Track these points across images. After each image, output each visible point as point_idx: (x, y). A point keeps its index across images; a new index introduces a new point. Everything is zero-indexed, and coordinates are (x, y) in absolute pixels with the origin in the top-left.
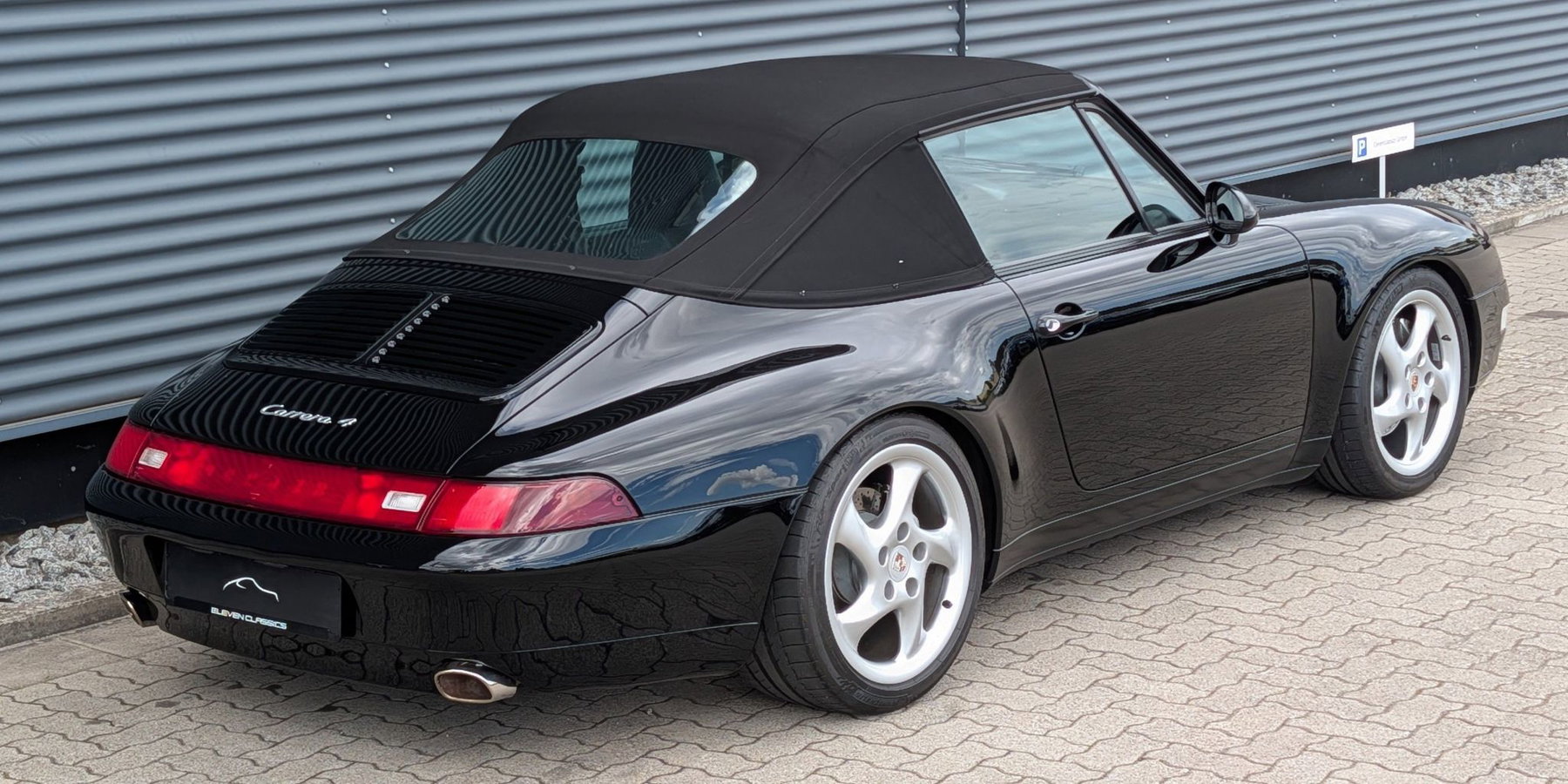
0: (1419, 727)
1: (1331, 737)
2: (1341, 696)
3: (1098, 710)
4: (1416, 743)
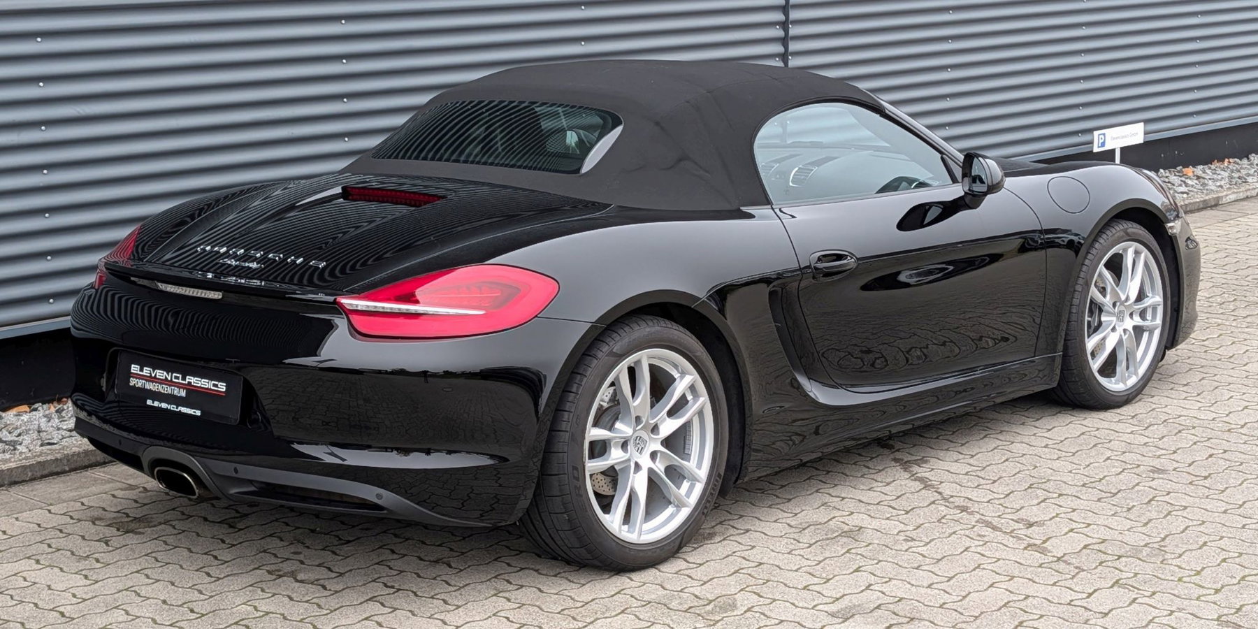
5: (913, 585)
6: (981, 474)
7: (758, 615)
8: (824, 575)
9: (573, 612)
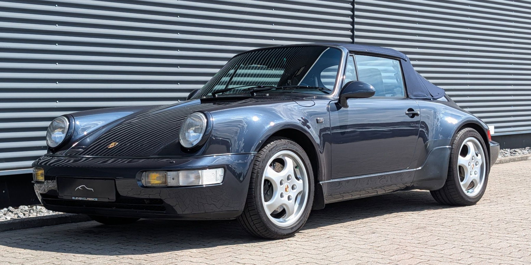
0: (526, 235)
1: (498, 236)
2: (499, 230)
3: (420, 232)
4: (527, 238)
5: (465, 242)
6: (476, 217)
7: (402, 250)
8: (425, 240)
9: (320, 250)
